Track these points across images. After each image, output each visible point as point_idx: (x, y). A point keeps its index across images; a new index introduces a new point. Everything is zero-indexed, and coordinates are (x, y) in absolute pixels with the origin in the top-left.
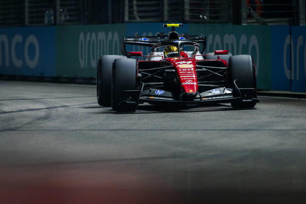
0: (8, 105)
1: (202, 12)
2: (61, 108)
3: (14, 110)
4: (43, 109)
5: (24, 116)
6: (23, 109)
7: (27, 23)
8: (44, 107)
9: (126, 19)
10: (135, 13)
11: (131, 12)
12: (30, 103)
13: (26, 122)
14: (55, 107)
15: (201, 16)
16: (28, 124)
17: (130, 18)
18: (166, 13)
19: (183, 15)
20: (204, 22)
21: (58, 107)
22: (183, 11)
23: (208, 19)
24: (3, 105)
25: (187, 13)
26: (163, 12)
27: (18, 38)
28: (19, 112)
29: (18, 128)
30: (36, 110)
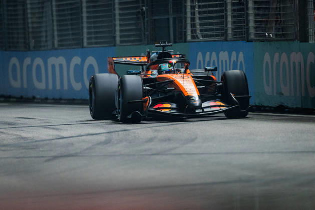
0: (67, 130)
1: (267, 30)
2: (122, 132)
3: (73, 135)
4: (104, 133)
5: (84, 141)
6: (82, 134)
7: (85, 44)
8: (104, 131)
9: (189, 38)
10: (198, 32)
11: (193, 31)
12: (90, 127)
13: (85, 147)
14: (117, 131)
15: (266, 34)
16: (87, 149)
17: (193, 37)
18: (230, 31)
19: (248, 33)
20: (270, 40)
21: (118, 131)
22: (248, 29)
23: (274, 37)
24: (61, 130)
25: (252, 31)
26: (227, 30)
27: (76, 60)
28: (79, 137)
29: (77, 153)
30: (96, 134)
